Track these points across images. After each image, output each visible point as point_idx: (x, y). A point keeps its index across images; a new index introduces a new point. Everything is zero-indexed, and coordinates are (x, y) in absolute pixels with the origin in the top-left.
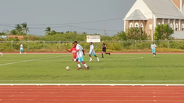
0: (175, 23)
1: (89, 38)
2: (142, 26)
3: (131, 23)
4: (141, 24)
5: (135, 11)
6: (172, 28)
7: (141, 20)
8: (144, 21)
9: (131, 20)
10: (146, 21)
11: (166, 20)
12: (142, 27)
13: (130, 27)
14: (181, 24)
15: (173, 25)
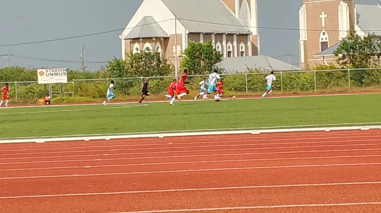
0: (227, 42)
1: (42, 74)
2: (160, 50)
3: (136, 45)
4: (157, 46)
5: (143, 19)
6: (220, 52)
7: (156, 38)
8: (162, 38)
9: (137, 37)
10: (166, 39)
11: (208, 35)
12: (158, 52)
13: (135, 52)
14: (238, 43)
15: (222, 46)
